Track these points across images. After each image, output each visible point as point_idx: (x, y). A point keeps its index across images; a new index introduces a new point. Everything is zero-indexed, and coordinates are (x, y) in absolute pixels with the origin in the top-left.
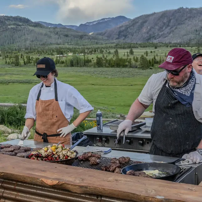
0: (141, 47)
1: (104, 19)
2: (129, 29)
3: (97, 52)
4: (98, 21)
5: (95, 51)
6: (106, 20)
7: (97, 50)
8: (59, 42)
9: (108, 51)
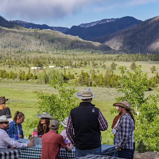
0: (152, 60)
1: (105, 20)
2: (138, 34)
3: (88, 64)
4: (97, 22)
5: (86, 64)
6: (108, 21)
7: (88, 62)
8: (41, 50)
9: (103, 65)
